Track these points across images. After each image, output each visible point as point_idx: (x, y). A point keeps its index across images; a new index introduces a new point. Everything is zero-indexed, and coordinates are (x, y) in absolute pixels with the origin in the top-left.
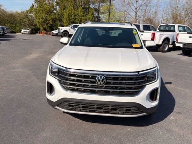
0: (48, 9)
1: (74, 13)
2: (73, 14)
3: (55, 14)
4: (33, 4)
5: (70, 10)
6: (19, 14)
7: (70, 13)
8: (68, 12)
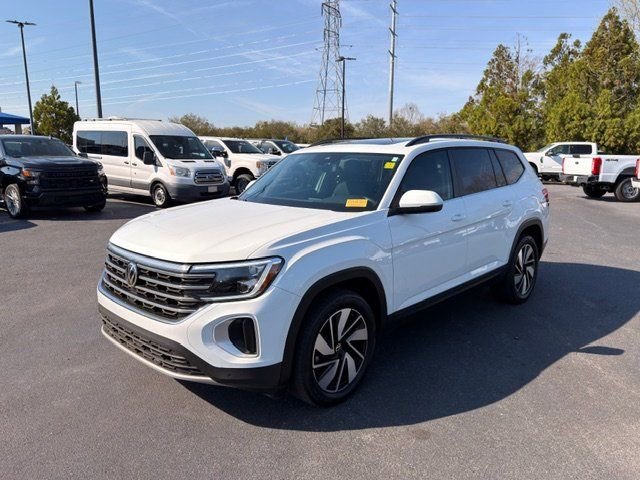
0: (507, 106)
1: (580, 110)
2: (577, 112)
3: (527, 117)
4: (471, 97)
5: (568, 104)
6: (436, 125)
7: (567, 111)
8: (560, 110)
